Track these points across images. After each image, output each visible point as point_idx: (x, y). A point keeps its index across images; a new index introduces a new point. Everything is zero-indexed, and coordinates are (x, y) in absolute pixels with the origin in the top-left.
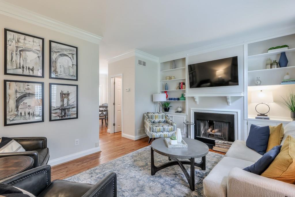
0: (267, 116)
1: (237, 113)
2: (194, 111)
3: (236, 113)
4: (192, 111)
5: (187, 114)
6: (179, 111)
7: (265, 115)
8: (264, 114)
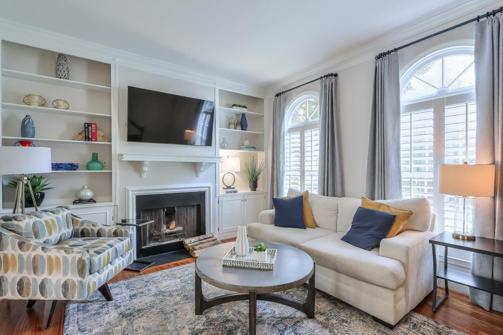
0: (234, 188)
1: (209, 187)
2: (135, 193)
3: (207, 189)
4: (131, 193)
5: (118, 203)
6: (88, 198)
7: (232, 187)
8: (230, 187)
